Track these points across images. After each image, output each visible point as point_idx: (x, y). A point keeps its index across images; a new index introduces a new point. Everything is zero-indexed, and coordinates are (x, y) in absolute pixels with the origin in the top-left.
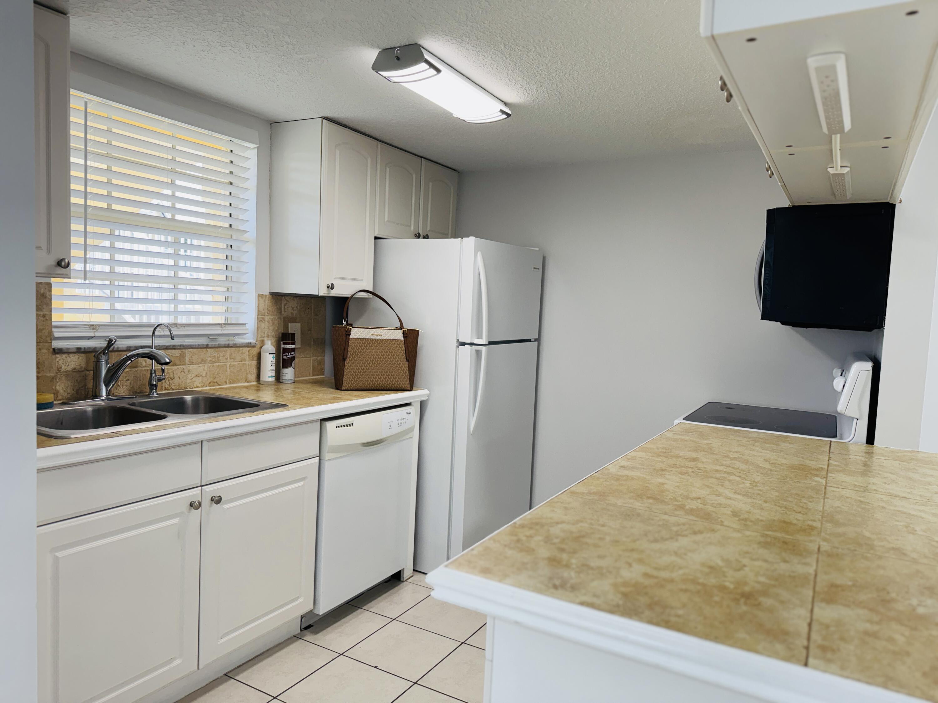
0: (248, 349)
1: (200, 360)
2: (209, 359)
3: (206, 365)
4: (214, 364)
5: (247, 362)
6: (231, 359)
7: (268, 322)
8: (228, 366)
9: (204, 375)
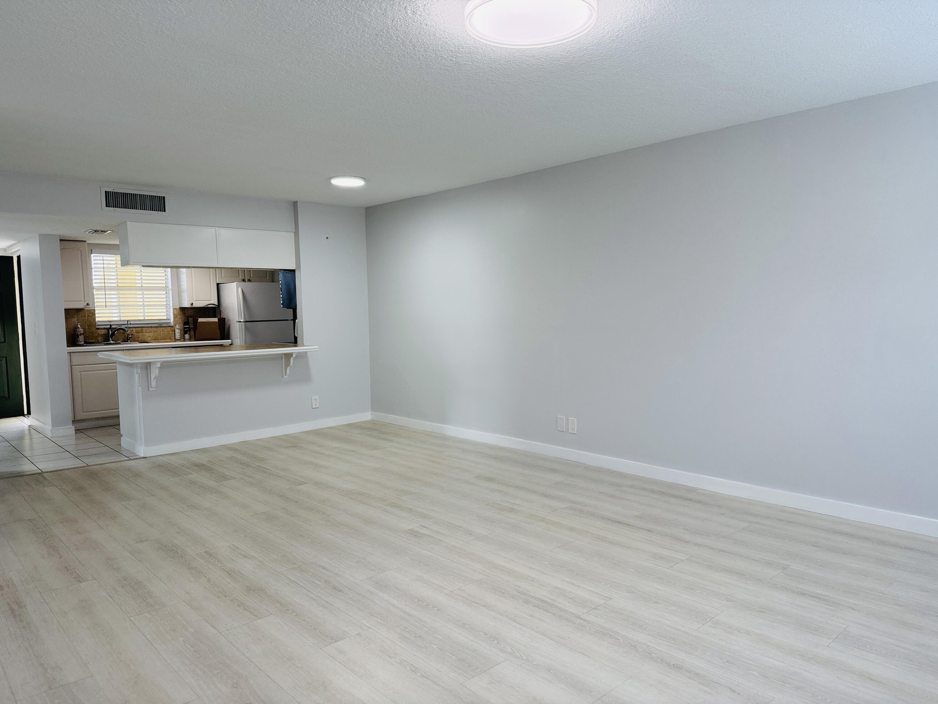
0: (170, 328)
1: (149, 331)
2: (153, 331)
3: (152, 333)
4: (156, 333)
5: (170, 332)
6: (162, 331)
7: (179, 318)
8: (161, 334)
9: (151, 336)
